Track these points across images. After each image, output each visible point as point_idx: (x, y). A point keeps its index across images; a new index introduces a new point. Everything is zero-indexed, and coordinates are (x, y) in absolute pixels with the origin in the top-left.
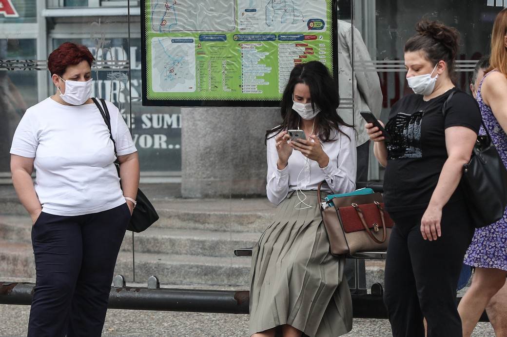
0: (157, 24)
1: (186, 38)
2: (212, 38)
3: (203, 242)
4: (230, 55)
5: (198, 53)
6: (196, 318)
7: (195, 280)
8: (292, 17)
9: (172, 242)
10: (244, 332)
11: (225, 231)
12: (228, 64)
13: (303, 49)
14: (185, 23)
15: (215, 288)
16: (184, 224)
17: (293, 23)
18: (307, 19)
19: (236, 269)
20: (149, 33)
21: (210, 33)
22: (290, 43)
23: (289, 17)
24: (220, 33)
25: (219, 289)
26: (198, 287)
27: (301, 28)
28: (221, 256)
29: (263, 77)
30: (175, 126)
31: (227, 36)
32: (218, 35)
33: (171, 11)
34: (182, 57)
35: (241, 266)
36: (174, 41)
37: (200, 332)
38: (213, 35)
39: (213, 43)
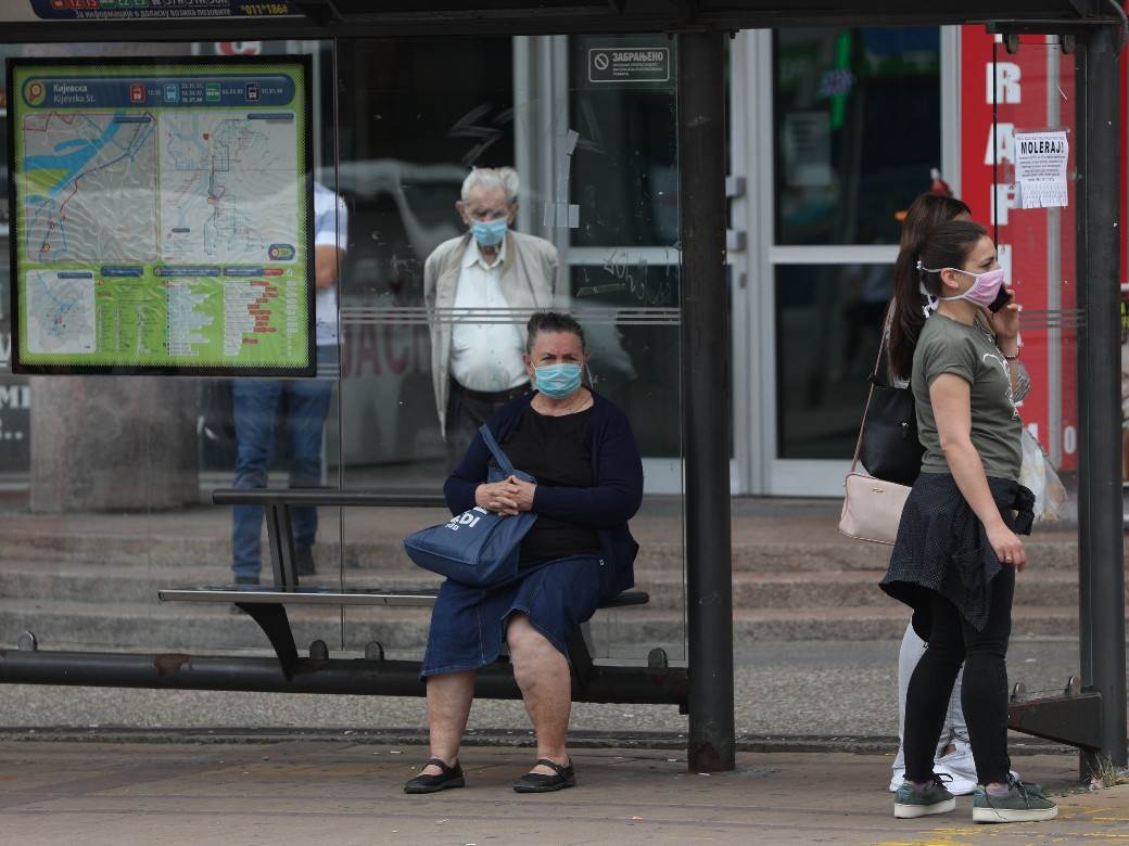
0: (34, 249)
1: (81, 271)
2: (121, 272)
3: (73, 580)
4: (149, 298)
5: (99, 294)
6: (78, 695)
7: (62, 638)
8: (246, 241)
9: (25, 581)
10: (158, 717)
11: (104, 563)
12: (146, 311)
13: (262, 289)
14: (79, 249)
15: (96, 649)
16: (40, 553)
17: (246, 251)
18: (268, 244)
19: (126, 620)
20: (23, 262)
21: (118, 263)
22: (242, 280)
23: (240, 241)
24: (133, 264)
25: (101, 650)
26: (68, 648)
27: (260, 258)
28: (102, 601)
29: (201, 332)
30: (14, 404)
31: (145, 268)
32: (130, 268)
33: (58, 230)
34: (75, 301)
35: (135, 616)
36: (62, 276)
37: (88, 717)
38: (123, 268)
39: (122, 279)
